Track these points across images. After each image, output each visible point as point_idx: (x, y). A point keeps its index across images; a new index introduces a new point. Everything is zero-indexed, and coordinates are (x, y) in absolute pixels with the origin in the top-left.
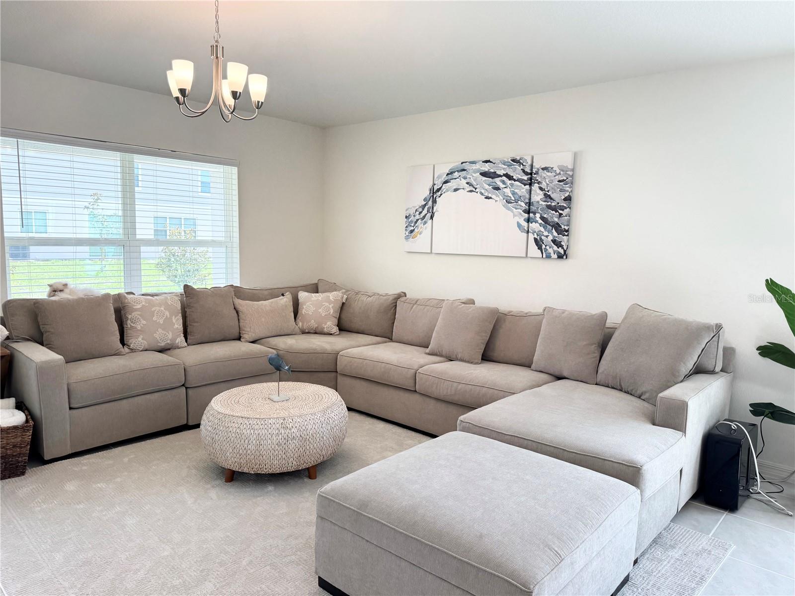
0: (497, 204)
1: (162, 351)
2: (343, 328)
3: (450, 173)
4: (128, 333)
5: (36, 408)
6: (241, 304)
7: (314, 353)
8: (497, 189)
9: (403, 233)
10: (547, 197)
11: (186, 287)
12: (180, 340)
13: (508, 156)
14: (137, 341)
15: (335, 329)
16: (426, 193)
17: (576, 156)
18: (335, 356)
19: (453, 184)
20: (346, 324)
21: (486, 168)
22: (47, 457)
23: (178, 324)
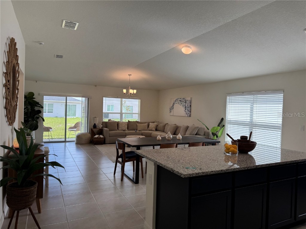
0: (181, 106)
1: (124, 131)
2: (156, 130)
3: (176, 100)
4: (119, 127)
5: (105, 136)
6: (138, 124)
7: (148, 133)
8: (181, 103)
9: (169, 112)
10: (188, 105)
11: (128, 121)
12: (127, 129)
13: (183, 97)
14: (119, 129)
15: (155, 130)
16: (172, 104)
17: (191, 98)
18: (151, 133)
19: (176, 102)
20: (157, 129)
21: (180, 100)
22: (106, 143)
23: (126, 127)
